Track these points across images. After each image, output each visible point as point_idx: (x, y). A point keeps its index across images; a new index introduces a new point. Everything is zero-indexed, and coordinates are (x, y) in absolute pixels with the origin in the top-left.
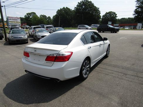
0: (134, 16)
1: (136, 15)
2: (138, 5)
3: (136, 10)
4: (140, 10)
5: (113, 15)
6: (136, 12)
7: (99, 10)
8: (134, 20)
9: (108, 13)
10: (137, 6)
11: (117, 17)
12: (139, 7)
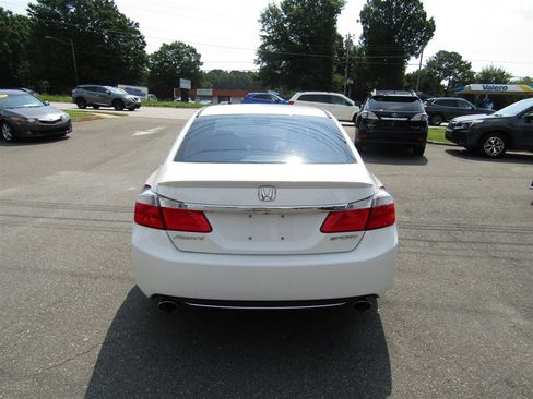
0: (259, 66)
1: (265, 64)
2: (265, 33)
3: (263, 47)
4: (271, 48)
5: (188, 55)
6: (264, 54)
7: (138, 32)
8: (259, 79)
9: (172, 47)
10: (264, 37)
11: (202, 64)
12: (269, 40)
